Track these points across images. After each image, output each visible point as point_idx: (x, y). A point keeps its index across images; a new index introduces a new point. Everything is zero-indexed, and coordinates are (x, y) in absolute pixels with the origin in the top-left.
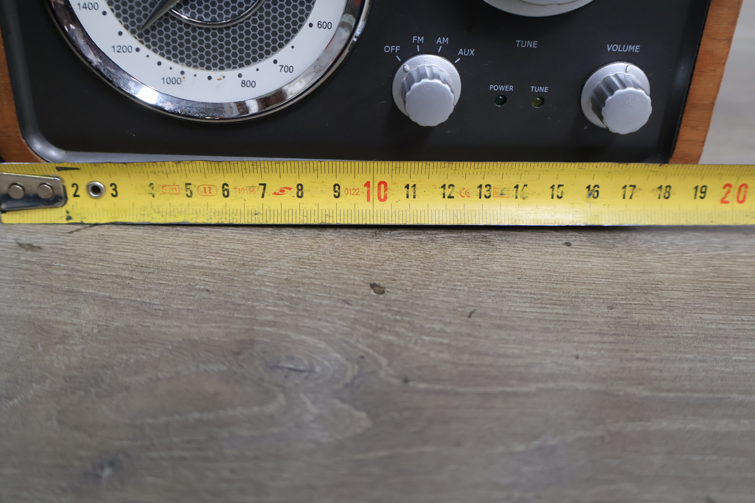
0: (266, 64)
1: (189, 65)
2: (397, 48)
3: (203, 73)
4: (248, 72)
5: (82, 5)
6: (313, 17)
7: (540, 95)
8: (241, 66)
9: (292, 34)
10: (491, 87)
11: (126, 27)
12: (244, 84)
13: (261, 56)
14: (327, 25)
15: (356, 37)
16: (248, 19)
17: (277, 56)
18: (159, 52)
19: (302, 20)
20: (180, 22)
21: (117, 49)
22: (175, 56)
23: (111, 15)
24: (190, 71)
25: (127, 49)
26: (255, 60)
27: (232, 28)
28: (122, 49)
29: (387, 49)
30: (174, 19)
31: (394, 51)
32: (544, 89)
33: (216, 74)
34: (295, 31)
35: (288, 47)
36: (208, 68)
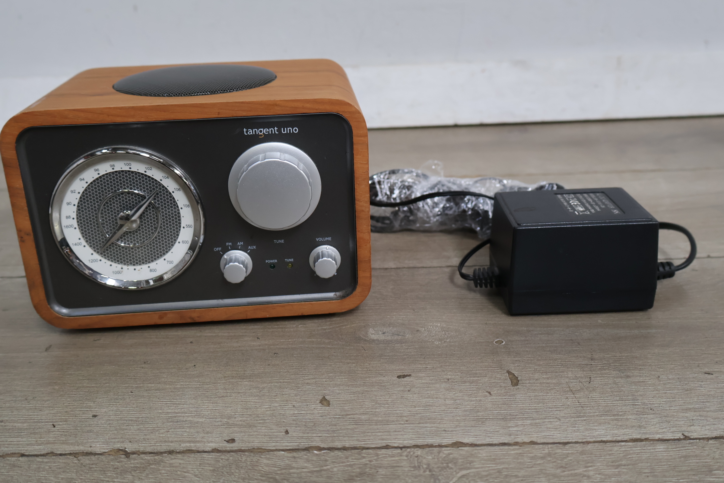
0: (160, 261)
1: (125, 264)
2: (220, 249)
3: (131, 268)
4: (153, 265)
5: (74, 244)
6: (180, 239)
7: (290, 262)
8: (149, 262)
9: (171, 247)
10: (267, 261)
11: (95, 251)
12: (151, 270)
13: (158, 257)
14: (186, 242)
15: (200, 243)
16: (150, 242)
17: (166, 257)
18: (111, 260)
19: (175, 240)
20: (119, 246)
21: (91, 261)
22: (118, 261)
23: (87, 247)
24: (125, 267)
25: (96, 261)
26: (155, 259)
27: (143, 247)
28: (93, 261)
29: (215, 249)
30: (116, 245)
31: (219, 250)
32: (292, 260)
33: (138, 267)
34: (173, 245)
35: (170, 253)
36: (134, 265)
